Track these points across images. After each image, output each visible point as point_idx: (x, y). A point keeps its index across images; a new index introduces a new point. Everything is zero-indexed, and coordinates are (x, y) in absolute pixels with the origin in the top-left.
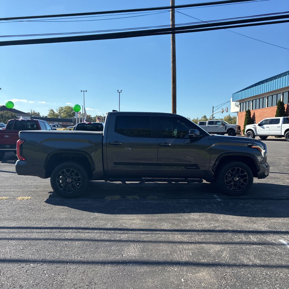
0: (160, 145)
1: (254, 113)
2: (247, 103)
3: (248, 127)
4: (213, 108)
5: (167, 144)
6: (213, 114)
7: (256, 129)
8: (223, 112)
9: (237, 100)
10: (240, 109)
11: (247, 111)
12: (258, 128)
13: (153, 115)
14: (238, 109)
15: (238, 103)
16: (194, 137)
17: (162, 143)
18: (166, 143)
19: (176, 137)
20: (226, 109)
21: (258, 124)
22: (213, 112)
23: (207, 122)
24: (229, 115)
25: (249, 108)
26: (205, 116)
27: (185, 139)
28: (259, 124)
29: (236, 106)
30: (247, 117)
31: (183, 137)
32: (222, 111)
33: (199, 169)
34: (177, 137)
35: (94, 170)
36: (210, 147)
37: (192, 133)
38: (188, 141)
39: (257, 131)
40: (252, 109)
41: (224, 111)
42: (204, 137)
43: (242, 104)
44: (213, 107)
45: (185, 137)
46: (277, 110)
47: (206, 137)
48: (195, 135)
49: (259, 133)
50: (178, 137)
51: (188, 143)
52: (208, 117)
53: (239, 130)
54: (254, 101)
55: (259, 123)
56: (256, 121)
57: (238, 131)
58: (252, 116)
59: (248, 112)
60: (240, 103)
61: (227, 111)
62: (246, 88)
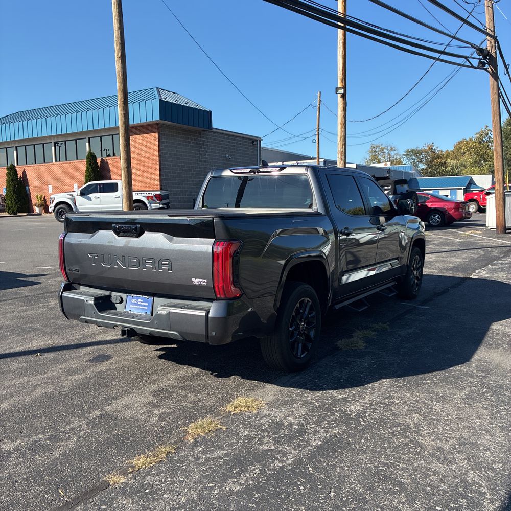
1: (24, 173)
39: (77, 205)
40: (18, 164)
46: (87, 167)
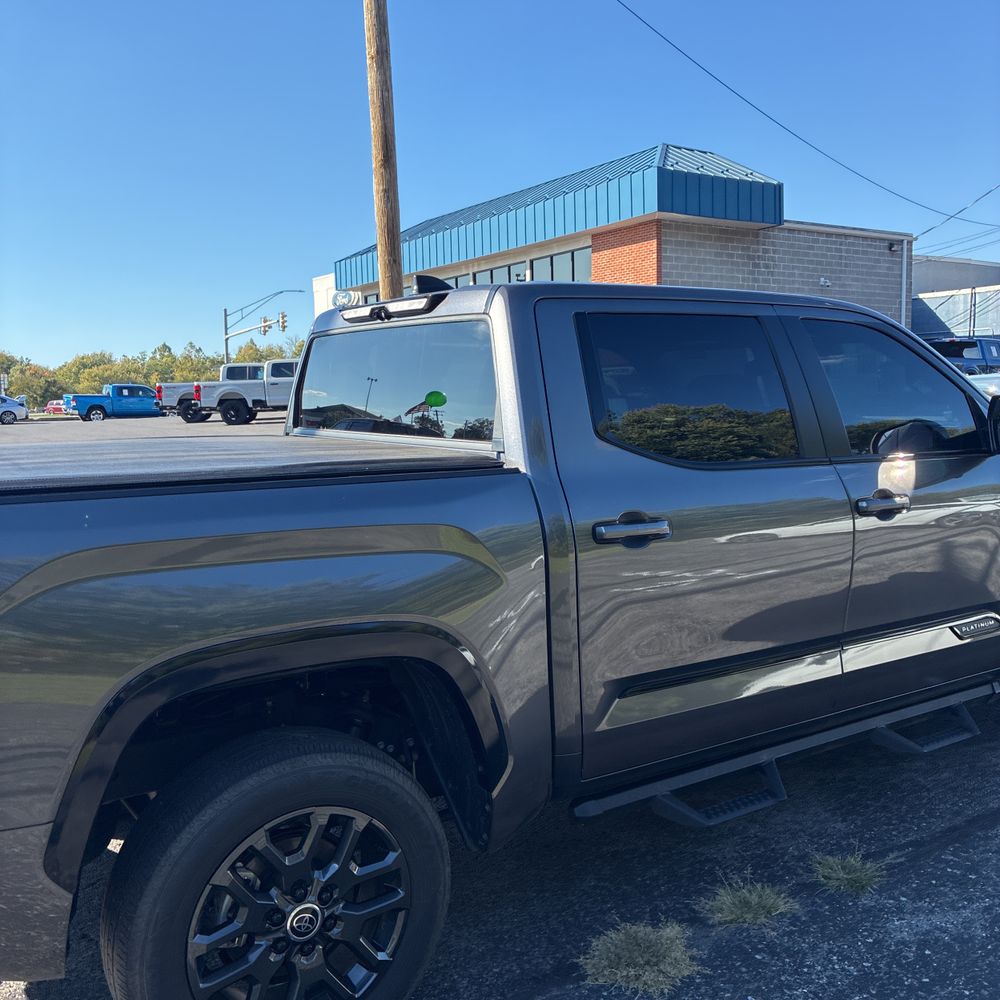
0: (862, 514)
4: (226, 315)
6: (227, 340)
8: (265, 332)
9: (354, 285)
20: (281, 321)
22: (226, 329)
23: (267, 366)
26: (164, 345)
32: (265, 327)
41: (270, 327)
44: (225, 310)
52: (178, 351)
60: (366, 294)
61: (284, 327)
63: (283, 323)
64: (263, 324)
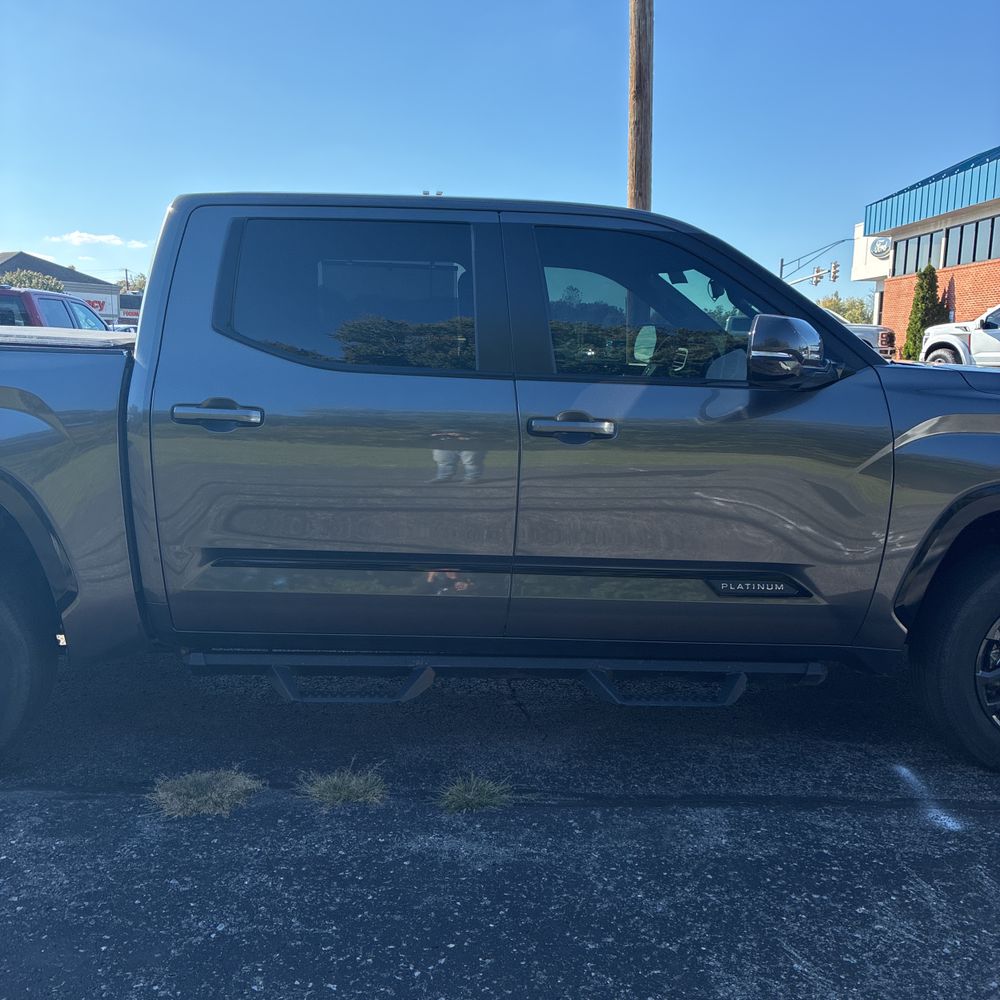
0: (533, 433)
1: (951, 284)
2: (925, 240)
3: (935, 334)
4: (782, 266)
5: (583, 426)
7: (967, 341)
8: (817, 282)
9: (882, 230)
10: (891, 268)
11: (924, 274)
12: (980, 338)
13: (493, 218)
14: (884, 268)
15: (884, 245)
16: (788, 376)
17: (553, 419)
18: (580, 417)
19: (649, 372)
20: (833, 270)
21: (977, 322)
24: (836, 295)
25: (929, 261)
27: (707, 391)
28: (982, 321)
29: (874, 254)
30: (923, 298)
31: (697, 375)
32: (817, 277)
33: (809, 595)
34: (655, 374)
35: (71, 596)
36: (888, 449)
37: (773, 345)
38: (736, 401)
39: (972, 351)
40: (945, 265)
41: (821, 278)
42: (845, 375)
43: (901, 246)
44: (782, 260)
45: (710, 374)
47: (866, 376)
48: (797, 356)
49: (981, 359)
50: (662, 373)
51: (737, 416)
53: (890, 349)
54: (955, 234)
55: (983, 317)
56: (958, 313)
57: (886, 352)
58: (940, 294)
59: (929, 277)
60: (896, 240)
61: (835, 278)
62: (921, 182)
63: (835, 273)
64: (816, 274)
